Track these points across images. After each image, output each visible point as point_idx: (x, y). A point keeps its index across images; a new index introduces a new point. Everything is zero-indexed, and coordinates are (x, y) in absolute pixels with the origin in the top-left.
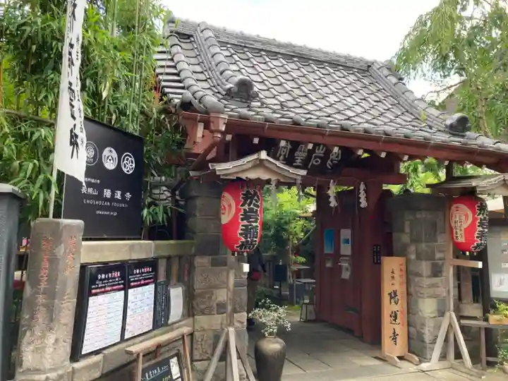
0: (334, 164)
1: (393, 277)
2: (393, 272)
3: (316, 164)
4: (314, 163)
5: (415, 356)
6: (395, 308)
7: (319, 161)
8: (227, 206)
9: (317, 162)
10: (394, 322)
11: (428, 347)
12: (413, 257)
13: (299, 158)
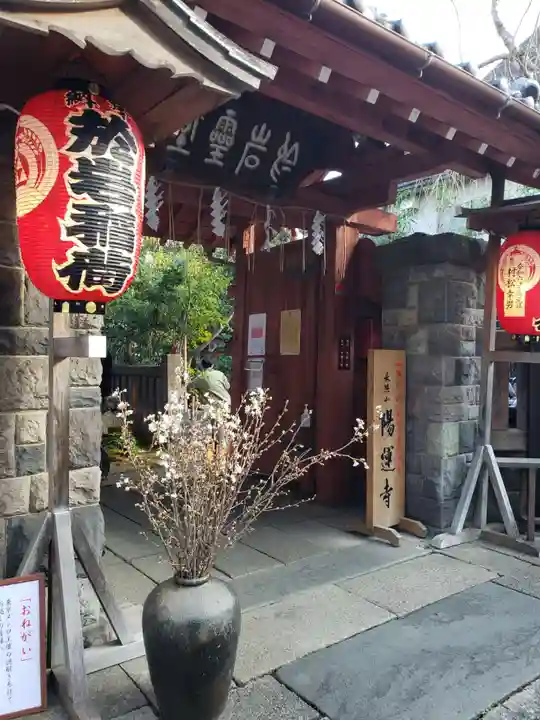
0: (283, 172)
1: (387, 387)
2: (386, 379)
3: (251, 166)
4: (247, 164)
5: (419, 524)
6: (390, 442)
7: (258, 163)
8: (32, 161)
9: (252, 162)
10: (386, 467)
11: (443, 506)
12: (422, 350)
13: (218, 147)
